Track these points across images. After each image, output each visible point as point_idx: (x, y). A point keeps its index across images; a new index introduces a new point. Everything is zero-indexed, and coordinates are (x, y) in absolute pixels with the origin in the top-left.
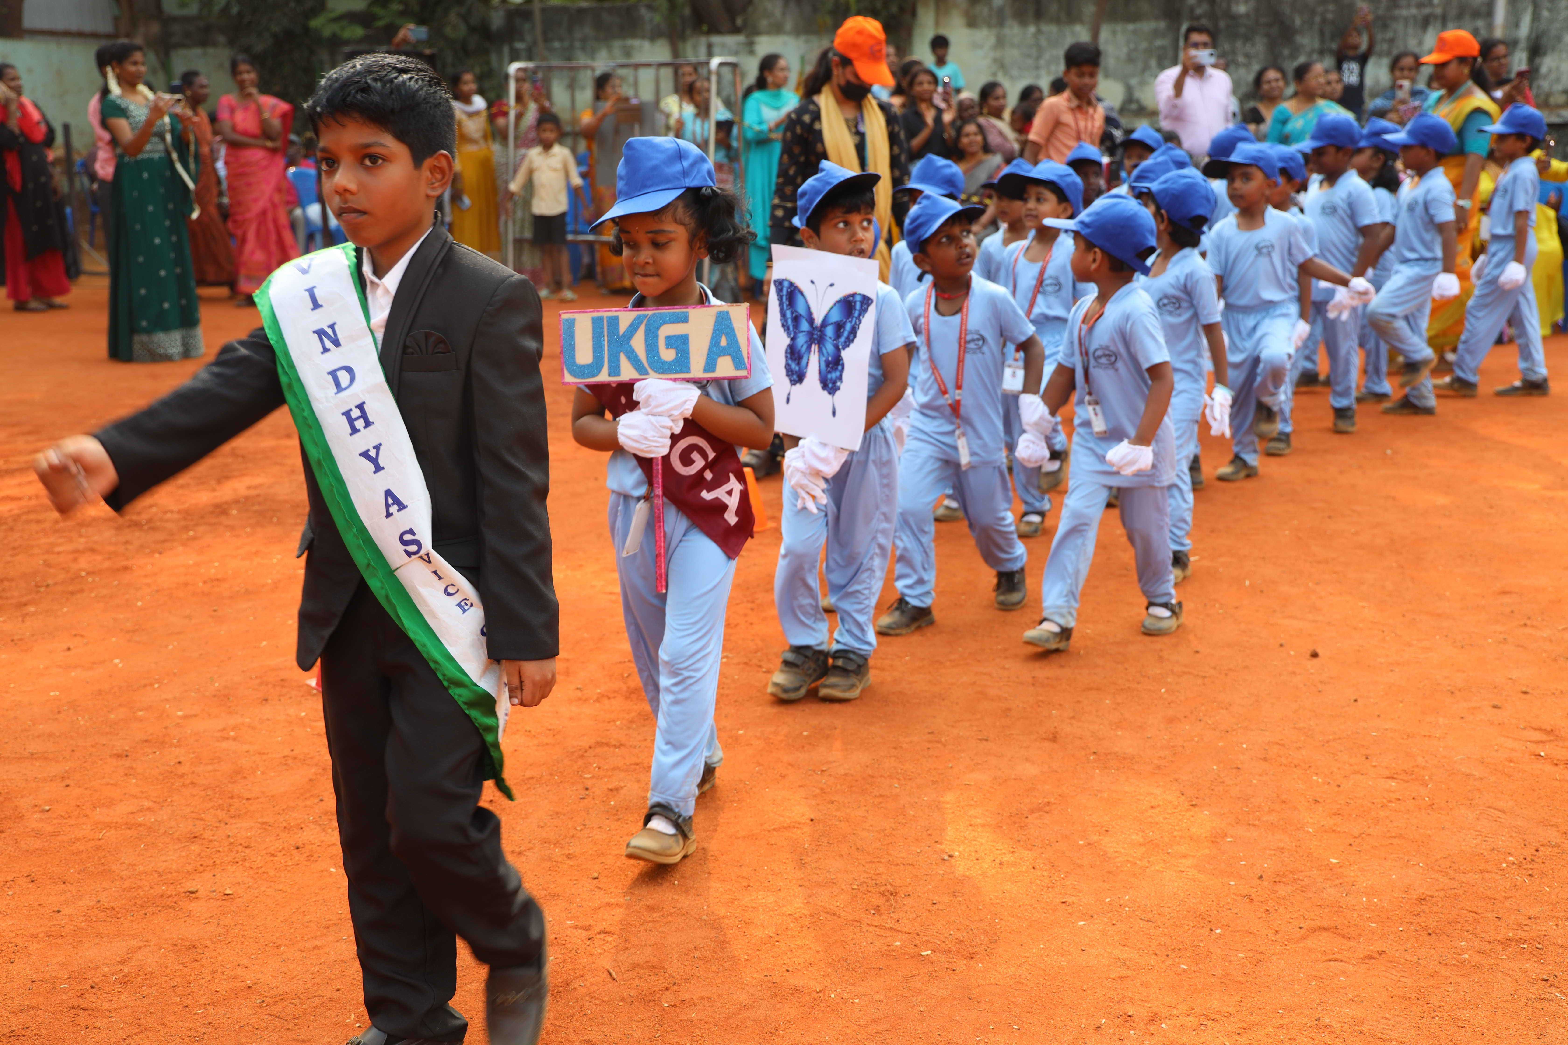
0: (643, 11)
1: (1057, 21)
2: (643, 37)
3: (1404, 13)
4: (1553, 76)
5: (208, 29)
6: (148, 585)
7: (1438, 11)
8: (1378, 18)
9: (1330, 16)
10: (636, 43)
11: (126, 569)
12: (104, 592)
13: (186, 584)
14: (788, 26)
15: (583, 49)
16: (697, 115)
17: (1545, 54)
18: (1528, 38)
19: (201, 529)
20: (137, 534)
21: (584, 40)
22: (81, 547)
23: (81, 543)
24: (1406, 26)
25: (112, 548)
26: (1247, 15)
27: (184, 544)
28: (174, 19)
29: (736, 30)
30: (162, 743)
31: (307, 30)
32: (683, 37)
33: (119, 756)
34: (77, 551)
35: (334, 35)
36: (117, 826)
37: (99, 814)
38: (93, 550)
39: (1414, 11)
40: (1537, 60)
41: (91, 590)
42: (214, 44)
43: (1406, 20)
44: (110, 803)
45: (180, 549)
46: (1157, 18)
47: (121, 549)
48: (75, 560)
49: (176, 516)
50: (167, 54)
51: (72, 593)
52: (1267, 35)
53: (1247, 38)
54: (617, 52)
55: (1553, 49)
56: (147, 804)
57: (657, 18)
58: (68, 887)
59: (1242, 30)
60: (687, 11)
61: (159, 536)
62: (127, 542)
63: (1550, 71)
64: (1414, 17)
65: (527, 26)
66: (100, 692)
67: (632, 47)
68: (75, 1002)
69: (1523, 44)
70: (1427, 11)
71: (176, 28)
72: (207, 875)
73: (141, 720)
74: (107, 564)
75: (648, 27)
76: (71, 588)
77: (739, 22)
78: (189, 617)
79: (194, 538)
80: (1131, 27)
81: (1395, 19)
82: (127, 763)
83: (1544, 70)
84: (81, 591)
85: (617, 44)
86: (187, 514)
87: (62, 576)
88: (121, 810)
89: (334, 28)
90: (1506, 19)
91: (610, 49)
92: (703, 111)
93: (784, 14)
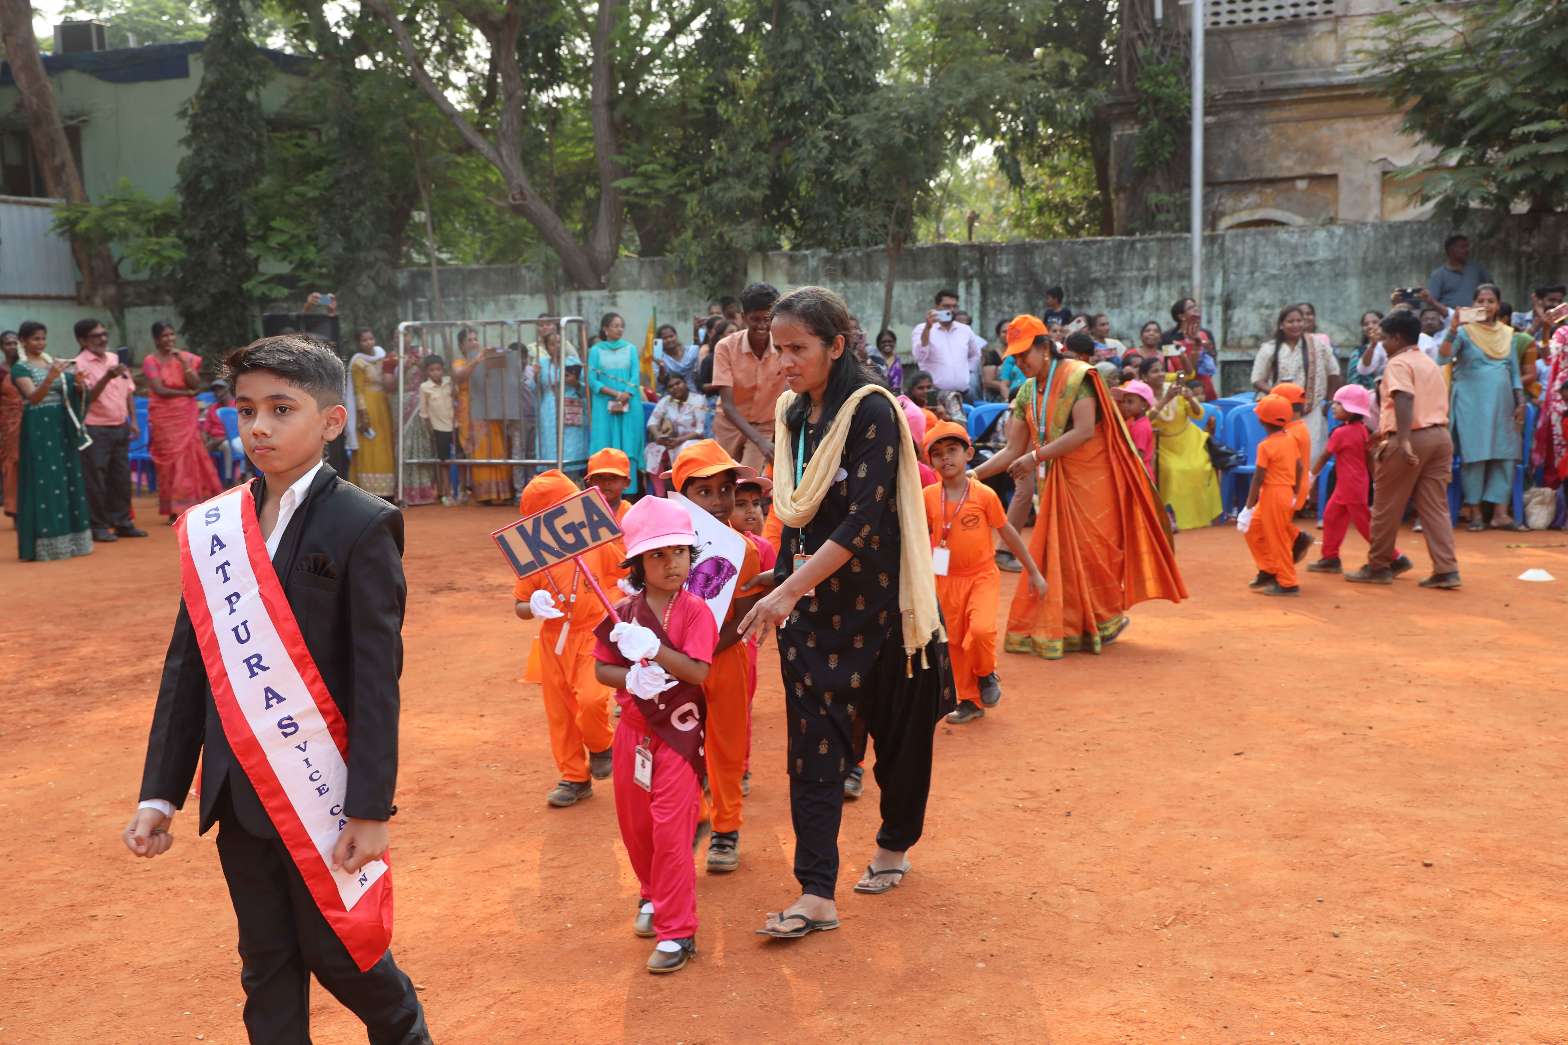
0: (524, 271)
1: (861, 278)
2: (525, 293)
3: (1128, 274)
4: (1242, 325)
5: (157, 291)
6: (78, 733)
7: (1154, 273)
8: (1108, 278)
9: (1072, 276)
10: (519, 297)
11: (62, 722)
12: (44, 738)
13: (107, 732)
14: (644, 283)
15: (474, 302)
16: (551, 361)
17: (1235, 308)
18: (1222, 295)
19: (122, 693)
20: (72, 698)
21: (474, 296)
22: (28, 709)
23: (28, 706)
24: (1130, 284)
25: (52, 709)
26: (1009, 275)
27: (108, 704)
28: (129, 283)
29: (601, 287)
30: (80, 832)
31: (240, 291)
32: (557, 292)
33: (48, 841)
34: (25, 712)
35: (263, 294)
36: (44, 882)
37: (33, 876)
38: (37, 711)
39: (1135, 273)
40: (1230, 312)
41: (34, 738)
42: (162, 303)
43: (1130, 280)
44: (41, 869)
45: (105, 708)
46: (939, 277)
47: (59, 709)
48: (23, 718)
49: (103, 685)
50: (122, 313)
51: (20, 740)
52: (1025, 290)
53: (1010, 293)
54: (502, 305)
55: (1241, 303)
56: (66, 868)
57: (535, 277)
58: (9, 917)
59: (1006, 286)
60: (560, 272)
61: (89, 699)
62: (64, 704)
63: (1240, 320)
64: (1136, 277)
65: (427, 284)
66: (37, 803)
67: (515, 301)
68: (12, 976)
69: (1218, 300)
70: (1146, 273)
71: (130, 290)
72: (105, 907)
73: (65, 819)
74: (47, 720)
75: (528, 284)
76: (19, 737)
77: (603, 280)
78: (107, 753)
79: (116, 700)
80: (919, 283)
81: (1122, 279)
82: (54, 845)
83: (1235, 319)
84: (27, 738)
85: (503, 298)
86: (112, 683)
87: (12, 729)
88: (48, 873)
89: (264, 289)
90: (1202, 281)
91: (496, 302)
92: (555, 358)
93: (640, 274)
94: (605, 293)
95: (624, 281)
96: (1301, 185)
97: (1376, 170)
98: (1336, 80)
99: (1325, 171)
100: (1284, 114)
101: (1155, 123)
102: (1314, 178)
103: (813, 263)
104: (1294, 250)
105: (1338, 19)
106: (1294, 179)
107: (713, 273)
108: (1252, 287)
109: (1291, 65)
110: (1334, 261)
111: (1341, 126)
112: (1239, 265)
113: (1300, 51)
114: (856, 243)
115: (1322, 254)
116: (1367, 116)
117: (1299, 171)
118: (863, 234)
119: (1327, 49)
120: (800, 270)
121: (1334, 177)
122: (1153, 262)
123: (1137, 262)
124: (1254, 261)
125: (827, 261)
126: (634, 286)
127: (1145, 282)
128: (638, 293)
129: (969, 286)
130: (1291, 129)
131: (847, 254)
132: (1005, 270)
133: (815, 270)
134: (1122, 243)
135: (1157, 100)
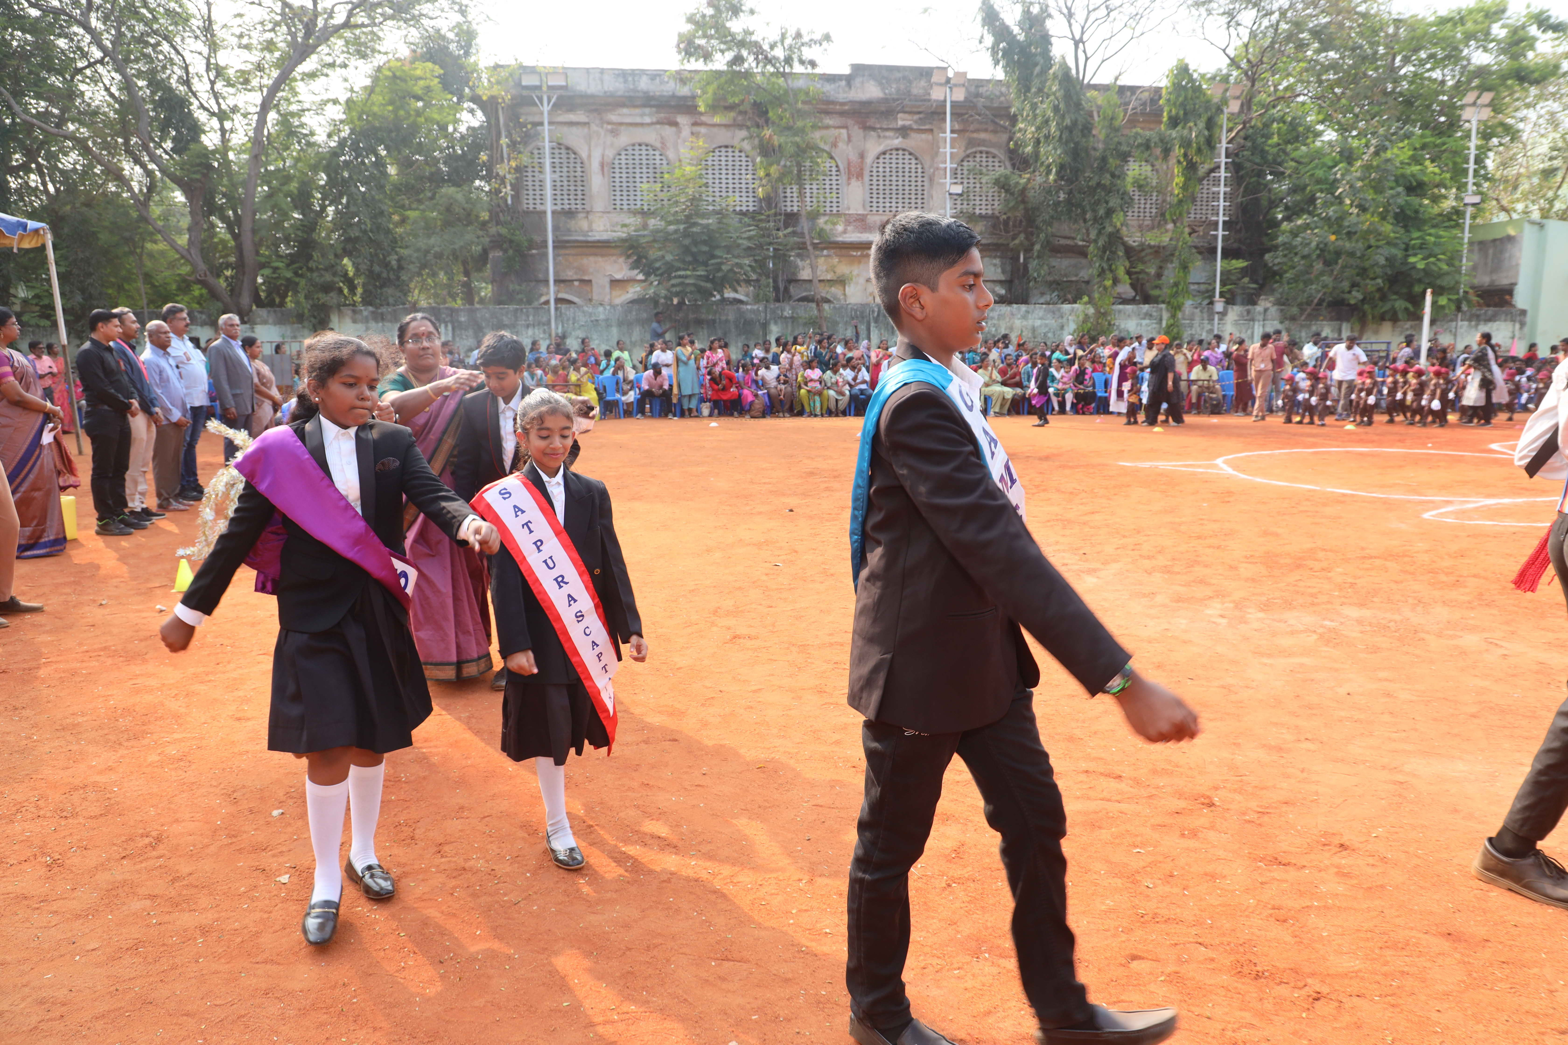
55: (569, 336)
94: (247, 326)
95: (258, 320)
96: (576, 283)
97: (607, 280)
98: (589, 239)
99: (586, 278)
100: (567, 252)
101: (511, 252)
102: (582, 281)
103: (365, 313)
104: (590, 314)
105: (588, 212)
106: (572, 281)
107: (315, 317)
108: (574, 329)
109: (569, 230)
110: (607, 320)
111: (592, 259)
112: (568, 320)
113: (572, 224)
114: (388, 304)
115: (602, 317)
116: (602, 256)
117: (575, 277)
118: (391, 300)
119: (584, 225)
120: (358, 316)
121: (590, 281)
122: (531, 318)
123: (524, 317)
124: (574, 318)
125: (373, 312)
126: (265, 322)
127: (528, 326)
128: (267, 327)
129: (446, 326)
130: (571, 259)
131: (383, 309)
132: (463, 319)
133: (367, 317)
134: (517, 309)
135: (511, 241)
